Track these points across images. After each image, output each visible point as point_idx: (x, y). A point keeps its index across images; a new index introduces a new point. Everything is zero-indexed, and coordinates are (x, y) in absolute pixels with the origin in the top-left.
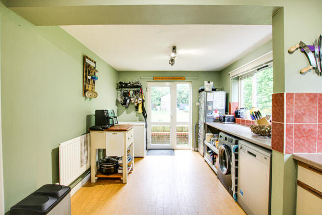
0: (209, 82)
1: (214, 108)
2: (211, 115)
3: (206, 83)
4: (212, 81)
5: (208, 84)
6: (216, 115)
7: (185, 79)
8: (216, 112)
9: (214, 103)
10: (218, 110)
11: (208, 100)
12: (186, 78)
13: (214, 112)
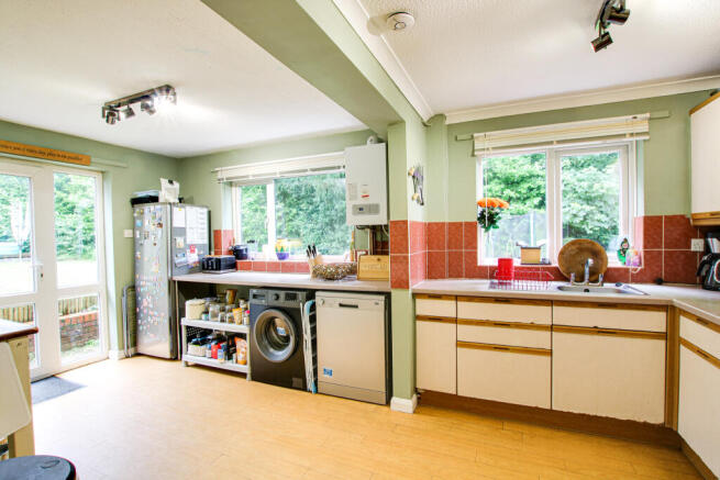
0: (171, 182)
1: (188, 242)
2: (183, 259)
3: (164, 182)
4: (178, 181)
5: (169, 186)
6: (193, 258)
7: (88, 163)
8: (193, 251)
9: (188, 230)
10: (195, 246)
11: (175, 225)
12: (93, 160)
13: (188, 251)
